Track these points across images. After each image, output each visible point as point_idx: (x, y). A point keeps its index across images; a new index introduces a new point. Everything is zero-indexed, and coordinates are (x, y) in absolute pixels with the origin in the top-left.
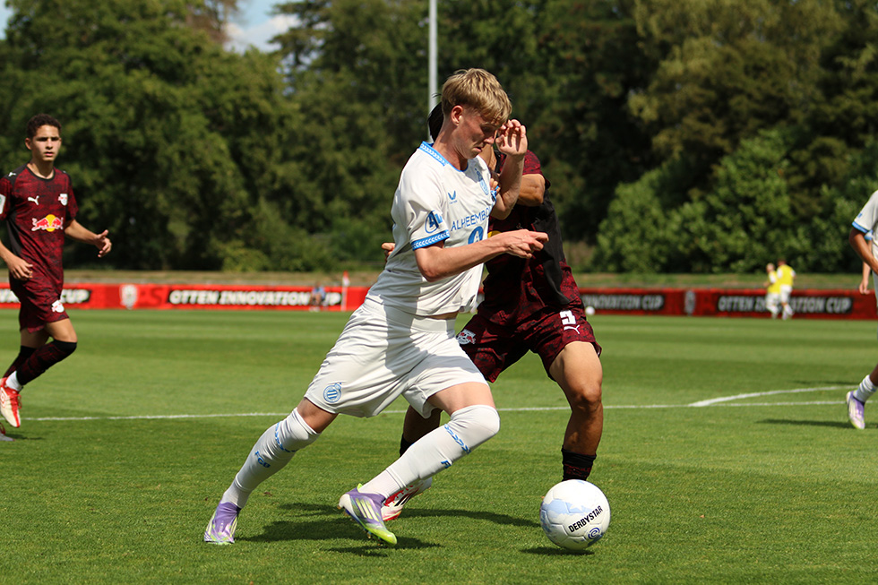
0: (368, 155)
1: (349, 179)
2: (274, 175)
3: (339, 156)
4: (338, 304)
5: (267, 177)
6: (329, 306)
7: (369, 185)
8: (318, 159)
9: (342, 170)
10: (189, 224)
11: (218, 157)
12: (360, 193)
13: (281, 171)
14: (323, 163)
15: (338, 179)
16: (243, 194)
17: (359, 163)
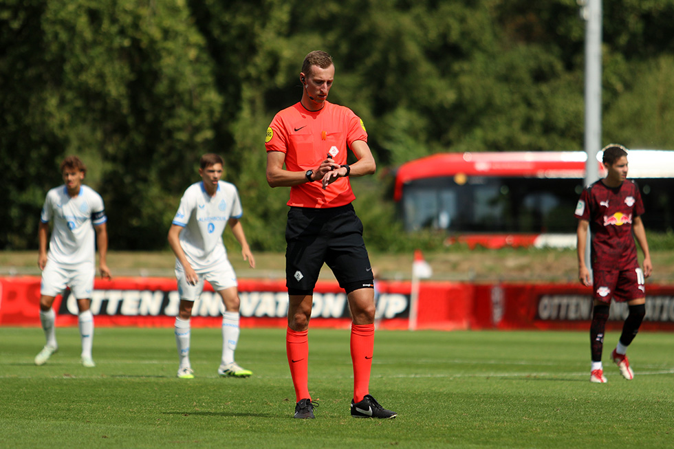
0: (462, 20)
1: (425, 67)
2: (275, 57)
3: (406, 21)
4: (403, 316)
5: (260, 60)
6: (384, 319)
7: (465, 80)
8: (364, 27)
9: (413, 50)
10: (106, 157)
11: (168, 22)
12: (449, 96)
13: (288, 51)
14: (373, 35)
15: (405, 68)
16: (213, 97)
17: (444, 36)
